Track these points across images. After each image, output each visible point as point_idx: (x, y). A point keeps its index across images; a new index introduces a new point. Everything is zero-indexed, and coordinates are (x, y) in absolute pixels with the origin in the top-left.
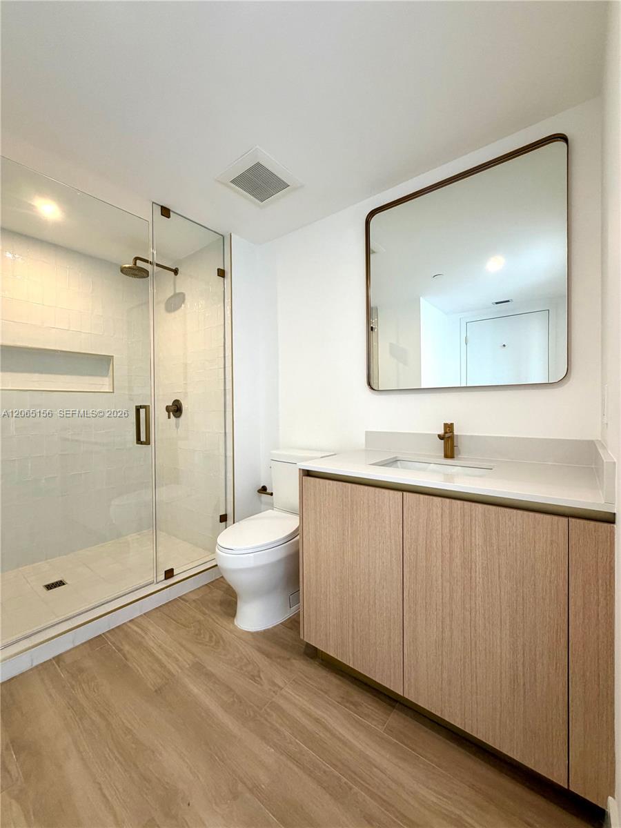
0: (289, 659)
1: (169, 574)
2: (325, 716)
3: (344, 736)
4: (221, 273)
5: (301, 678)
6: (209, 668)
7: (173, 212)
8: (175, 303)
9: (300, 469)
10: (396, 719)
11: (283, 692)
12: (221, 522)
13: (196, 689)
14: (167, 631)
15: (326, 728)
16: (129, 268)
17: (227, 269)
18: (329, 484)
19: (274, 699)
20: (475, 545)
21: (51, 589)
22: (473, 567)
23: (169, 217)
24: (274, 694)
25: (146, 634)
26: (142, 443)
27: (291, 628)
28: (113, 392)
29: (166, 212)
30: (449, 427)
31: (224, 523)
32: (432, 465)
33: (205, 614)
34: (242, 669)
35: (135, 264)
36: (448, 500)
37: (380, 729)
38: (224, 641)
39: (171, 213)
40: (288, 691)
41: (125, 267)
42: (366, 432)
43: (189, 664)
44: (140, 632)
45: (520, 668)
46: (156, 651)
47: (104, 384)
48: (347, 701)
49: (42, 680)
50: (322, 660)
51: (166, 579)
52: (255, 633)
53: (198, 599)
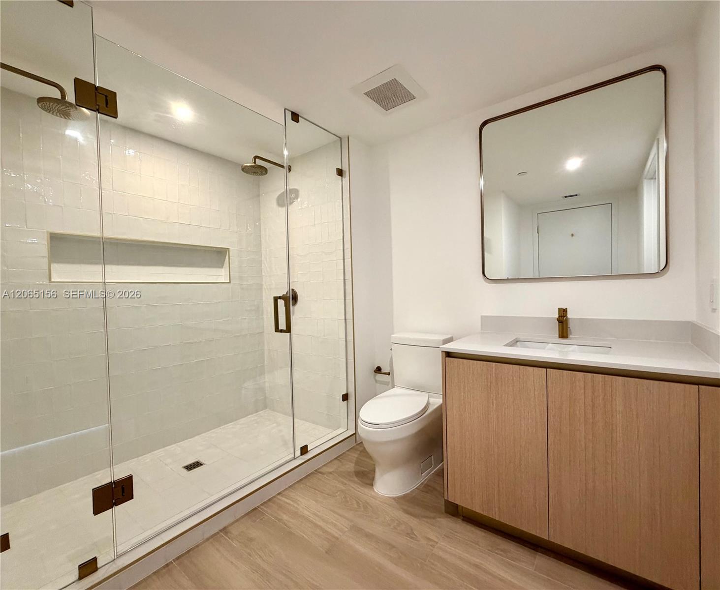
0: (434, 518)
1: (304, 450)
2: (483, 562)
3: (504, 577)
4: (340, 172)
5: (451, 533)
6: (367, 530)
7: (301, 117)
8: (287, 198)
9: (442, 351)
10: (542, 561)
11: (438, 545)
12: (343, 400)
13: (362, 548)
14: (316, 501)
15: (486, 572)
16: (251, 166)
17: (345, 168)
18: (473, 364)
19: (433, 552)
20: (616, 411)
21: (191, 469)
22: (614, 428)
23: (297, 121)
24: (431, 548)
25: (298, 505)
26: (281, 331)
27: (427, 492)
28: (230, 283)
29: (295, 117)
30: (563, 312)
31: (346, 401)
32: (550, 344)
33: (345, 484)
34: (396, 529)
35: (255, 163)
36: (590, 374)
37: (531, 569)
38: (371, 507)
39: (300, 118)
40: (442, 544)
41: (247, 166)
42: (482, 316)
43: (347, 528)
44: (292, 503)
45: (658, 507)
46: (312, 518)
47: (220, 275)
48: (498, 549)
49: (217, 550)
50: (463, 516)
51: (301, 455)
52: (396, 497)
53: (333, 471)
